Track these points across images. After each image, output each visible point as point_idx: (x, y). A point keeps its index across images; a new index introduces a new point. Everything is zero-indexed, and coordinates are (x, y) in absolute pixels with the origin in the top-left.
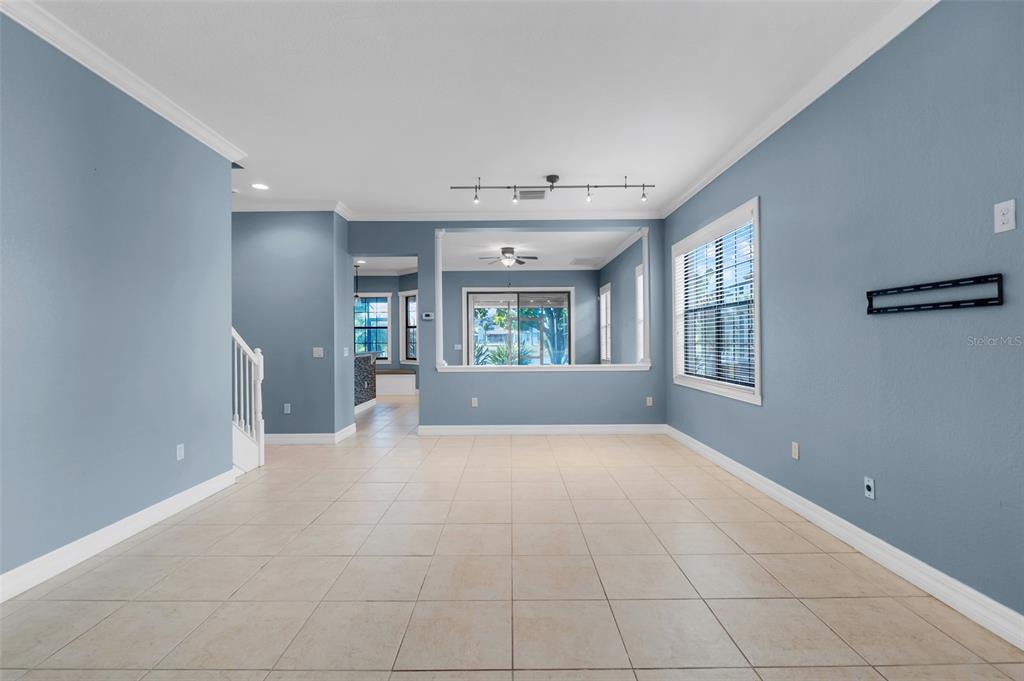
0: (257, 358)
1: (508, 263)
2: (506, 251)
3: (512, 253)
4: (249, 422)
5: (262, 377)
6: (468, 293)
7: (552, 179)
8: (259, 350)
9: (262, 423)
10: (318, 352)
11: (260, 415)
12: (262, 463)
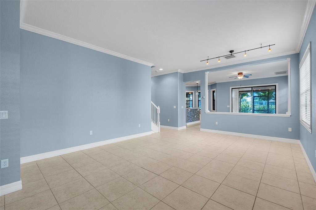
0: (158, 108)
1: (240, 78)
2: (239, 74)
3: (242, 74)
4: (156, 122)
5: (159, 112)
6: (232, 89)
7: (231, 52)
8: (159, 106)
9: (159, 123)
10: (175, 107)
11: (159, 121)
12: (159, 132)
